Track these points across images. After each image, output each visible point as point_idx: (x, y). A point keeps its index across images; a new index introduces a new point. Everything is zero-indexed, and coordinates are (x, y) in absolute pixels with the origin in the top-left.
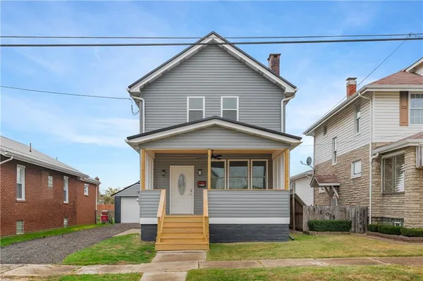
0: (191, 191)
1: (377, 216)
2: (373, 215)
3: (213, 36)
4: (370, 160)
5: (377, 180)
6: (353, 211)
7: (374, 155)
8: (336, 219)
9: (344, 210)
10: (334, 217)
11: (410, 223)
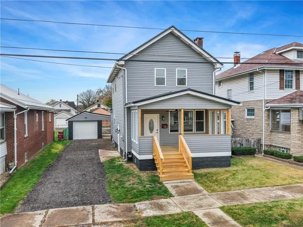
0: (157, 130)
1: (267, 144)
2: (266, 144)
3: (173, 28)
4: (264, 110)
5: (267, 122)
6: (253, 141)
7: (266, 107)
8: (243, 147)
9: (248, 141)
10: (242, 145)
11: (295, 152)
